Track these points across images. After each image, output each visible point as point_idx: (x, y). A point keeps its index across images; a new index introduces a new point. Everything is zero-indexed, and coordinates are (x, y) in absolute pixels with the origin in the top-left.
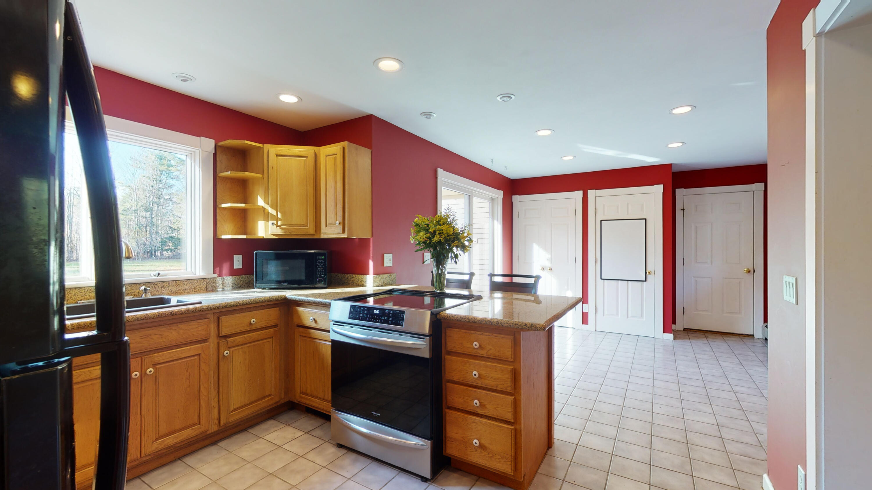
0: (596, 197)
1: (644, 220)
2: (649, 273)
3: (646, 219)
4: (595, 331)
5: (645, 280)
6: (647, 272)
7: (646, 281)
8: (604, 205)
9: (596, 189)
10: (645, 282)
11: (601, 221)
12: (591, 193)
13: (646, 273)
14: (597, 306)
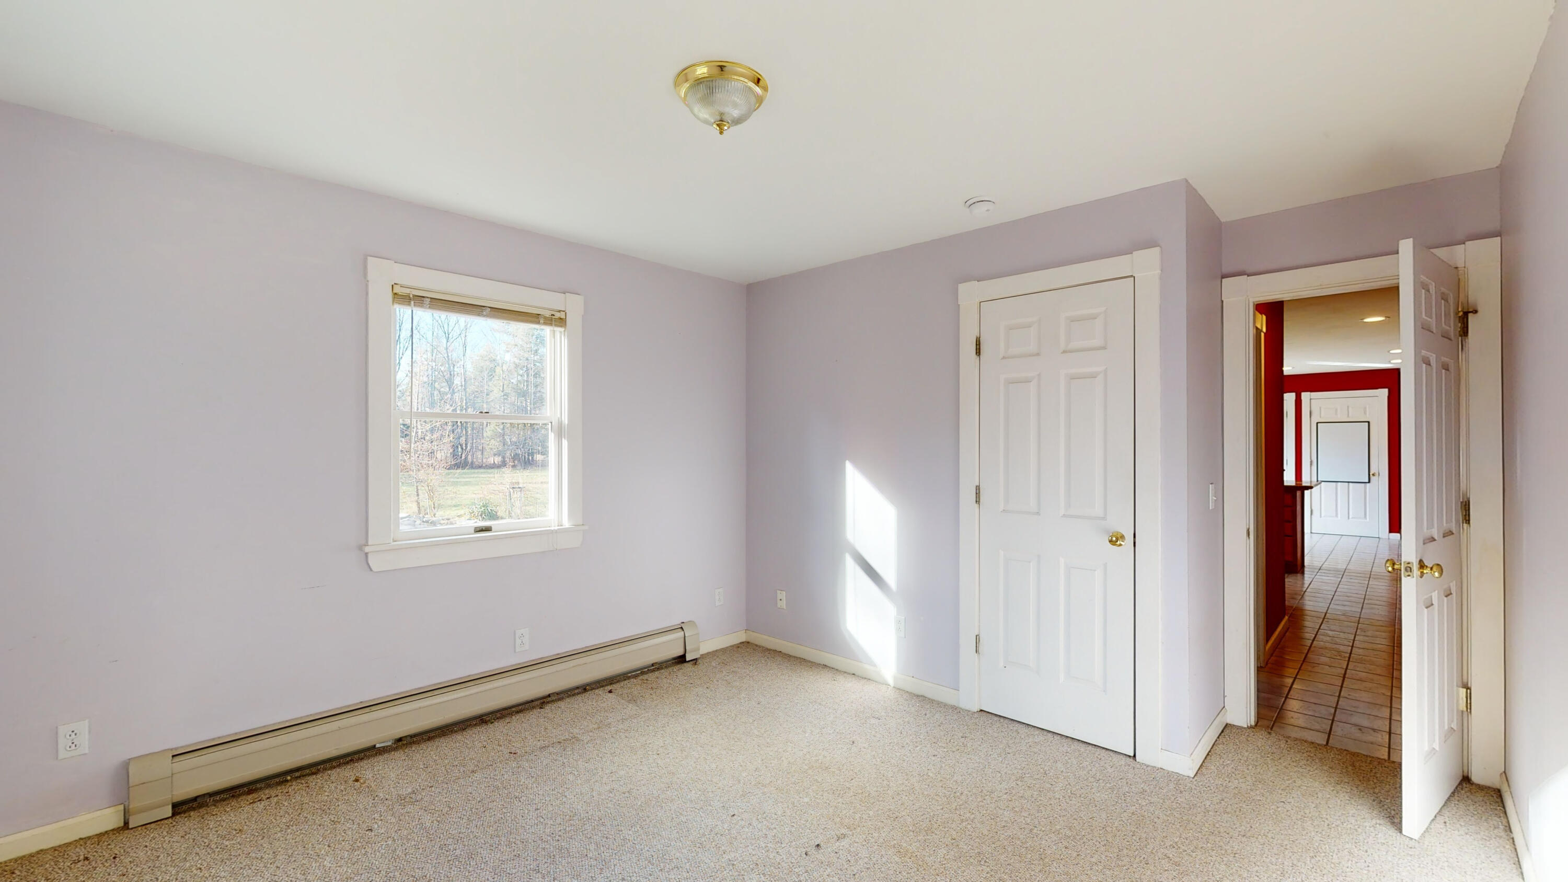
0: (1311, 399)
1: (1367, 423)
2: (1373, 475)
3: (1369, 422)
4: (1311, 533)
5: (1367, 481)
6: (1371, 474)
7: (1369, 482)
8: (1320, 408)
9: (1311, 391)
10: (1368, 484)
11: (1317, 423)
12: (1305, 396)
13: (1369, 475)
14: (1313, 508)
